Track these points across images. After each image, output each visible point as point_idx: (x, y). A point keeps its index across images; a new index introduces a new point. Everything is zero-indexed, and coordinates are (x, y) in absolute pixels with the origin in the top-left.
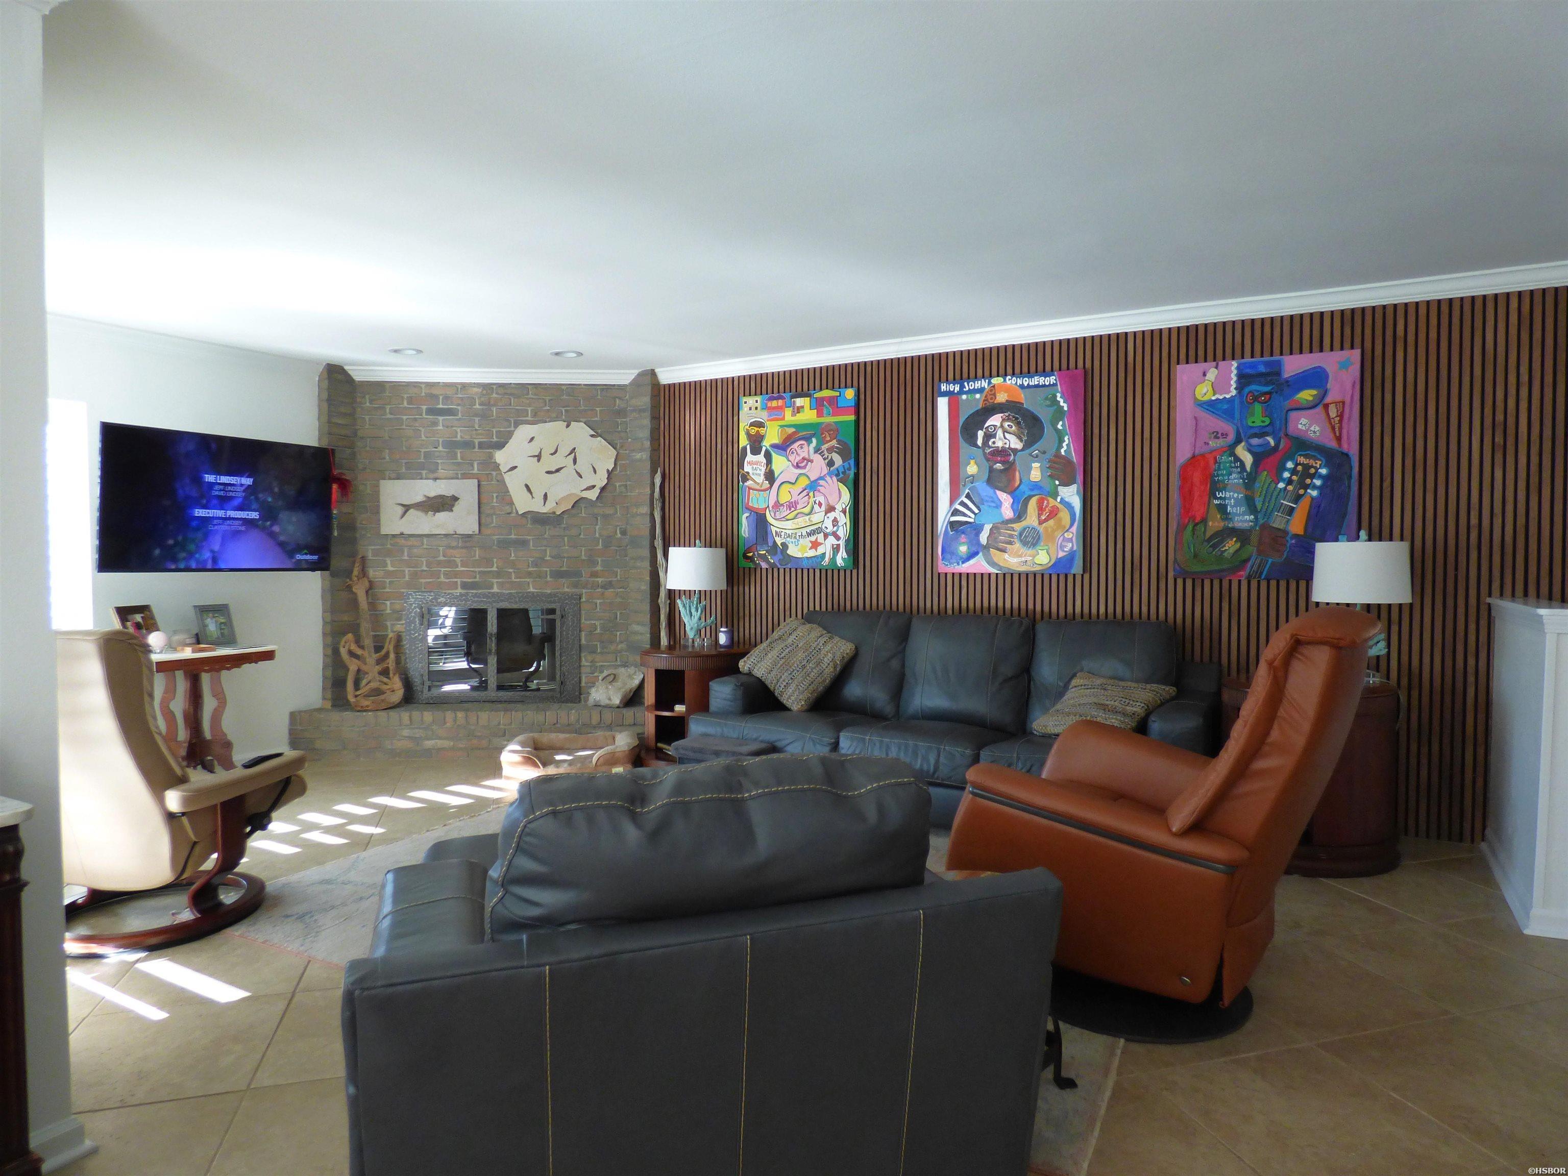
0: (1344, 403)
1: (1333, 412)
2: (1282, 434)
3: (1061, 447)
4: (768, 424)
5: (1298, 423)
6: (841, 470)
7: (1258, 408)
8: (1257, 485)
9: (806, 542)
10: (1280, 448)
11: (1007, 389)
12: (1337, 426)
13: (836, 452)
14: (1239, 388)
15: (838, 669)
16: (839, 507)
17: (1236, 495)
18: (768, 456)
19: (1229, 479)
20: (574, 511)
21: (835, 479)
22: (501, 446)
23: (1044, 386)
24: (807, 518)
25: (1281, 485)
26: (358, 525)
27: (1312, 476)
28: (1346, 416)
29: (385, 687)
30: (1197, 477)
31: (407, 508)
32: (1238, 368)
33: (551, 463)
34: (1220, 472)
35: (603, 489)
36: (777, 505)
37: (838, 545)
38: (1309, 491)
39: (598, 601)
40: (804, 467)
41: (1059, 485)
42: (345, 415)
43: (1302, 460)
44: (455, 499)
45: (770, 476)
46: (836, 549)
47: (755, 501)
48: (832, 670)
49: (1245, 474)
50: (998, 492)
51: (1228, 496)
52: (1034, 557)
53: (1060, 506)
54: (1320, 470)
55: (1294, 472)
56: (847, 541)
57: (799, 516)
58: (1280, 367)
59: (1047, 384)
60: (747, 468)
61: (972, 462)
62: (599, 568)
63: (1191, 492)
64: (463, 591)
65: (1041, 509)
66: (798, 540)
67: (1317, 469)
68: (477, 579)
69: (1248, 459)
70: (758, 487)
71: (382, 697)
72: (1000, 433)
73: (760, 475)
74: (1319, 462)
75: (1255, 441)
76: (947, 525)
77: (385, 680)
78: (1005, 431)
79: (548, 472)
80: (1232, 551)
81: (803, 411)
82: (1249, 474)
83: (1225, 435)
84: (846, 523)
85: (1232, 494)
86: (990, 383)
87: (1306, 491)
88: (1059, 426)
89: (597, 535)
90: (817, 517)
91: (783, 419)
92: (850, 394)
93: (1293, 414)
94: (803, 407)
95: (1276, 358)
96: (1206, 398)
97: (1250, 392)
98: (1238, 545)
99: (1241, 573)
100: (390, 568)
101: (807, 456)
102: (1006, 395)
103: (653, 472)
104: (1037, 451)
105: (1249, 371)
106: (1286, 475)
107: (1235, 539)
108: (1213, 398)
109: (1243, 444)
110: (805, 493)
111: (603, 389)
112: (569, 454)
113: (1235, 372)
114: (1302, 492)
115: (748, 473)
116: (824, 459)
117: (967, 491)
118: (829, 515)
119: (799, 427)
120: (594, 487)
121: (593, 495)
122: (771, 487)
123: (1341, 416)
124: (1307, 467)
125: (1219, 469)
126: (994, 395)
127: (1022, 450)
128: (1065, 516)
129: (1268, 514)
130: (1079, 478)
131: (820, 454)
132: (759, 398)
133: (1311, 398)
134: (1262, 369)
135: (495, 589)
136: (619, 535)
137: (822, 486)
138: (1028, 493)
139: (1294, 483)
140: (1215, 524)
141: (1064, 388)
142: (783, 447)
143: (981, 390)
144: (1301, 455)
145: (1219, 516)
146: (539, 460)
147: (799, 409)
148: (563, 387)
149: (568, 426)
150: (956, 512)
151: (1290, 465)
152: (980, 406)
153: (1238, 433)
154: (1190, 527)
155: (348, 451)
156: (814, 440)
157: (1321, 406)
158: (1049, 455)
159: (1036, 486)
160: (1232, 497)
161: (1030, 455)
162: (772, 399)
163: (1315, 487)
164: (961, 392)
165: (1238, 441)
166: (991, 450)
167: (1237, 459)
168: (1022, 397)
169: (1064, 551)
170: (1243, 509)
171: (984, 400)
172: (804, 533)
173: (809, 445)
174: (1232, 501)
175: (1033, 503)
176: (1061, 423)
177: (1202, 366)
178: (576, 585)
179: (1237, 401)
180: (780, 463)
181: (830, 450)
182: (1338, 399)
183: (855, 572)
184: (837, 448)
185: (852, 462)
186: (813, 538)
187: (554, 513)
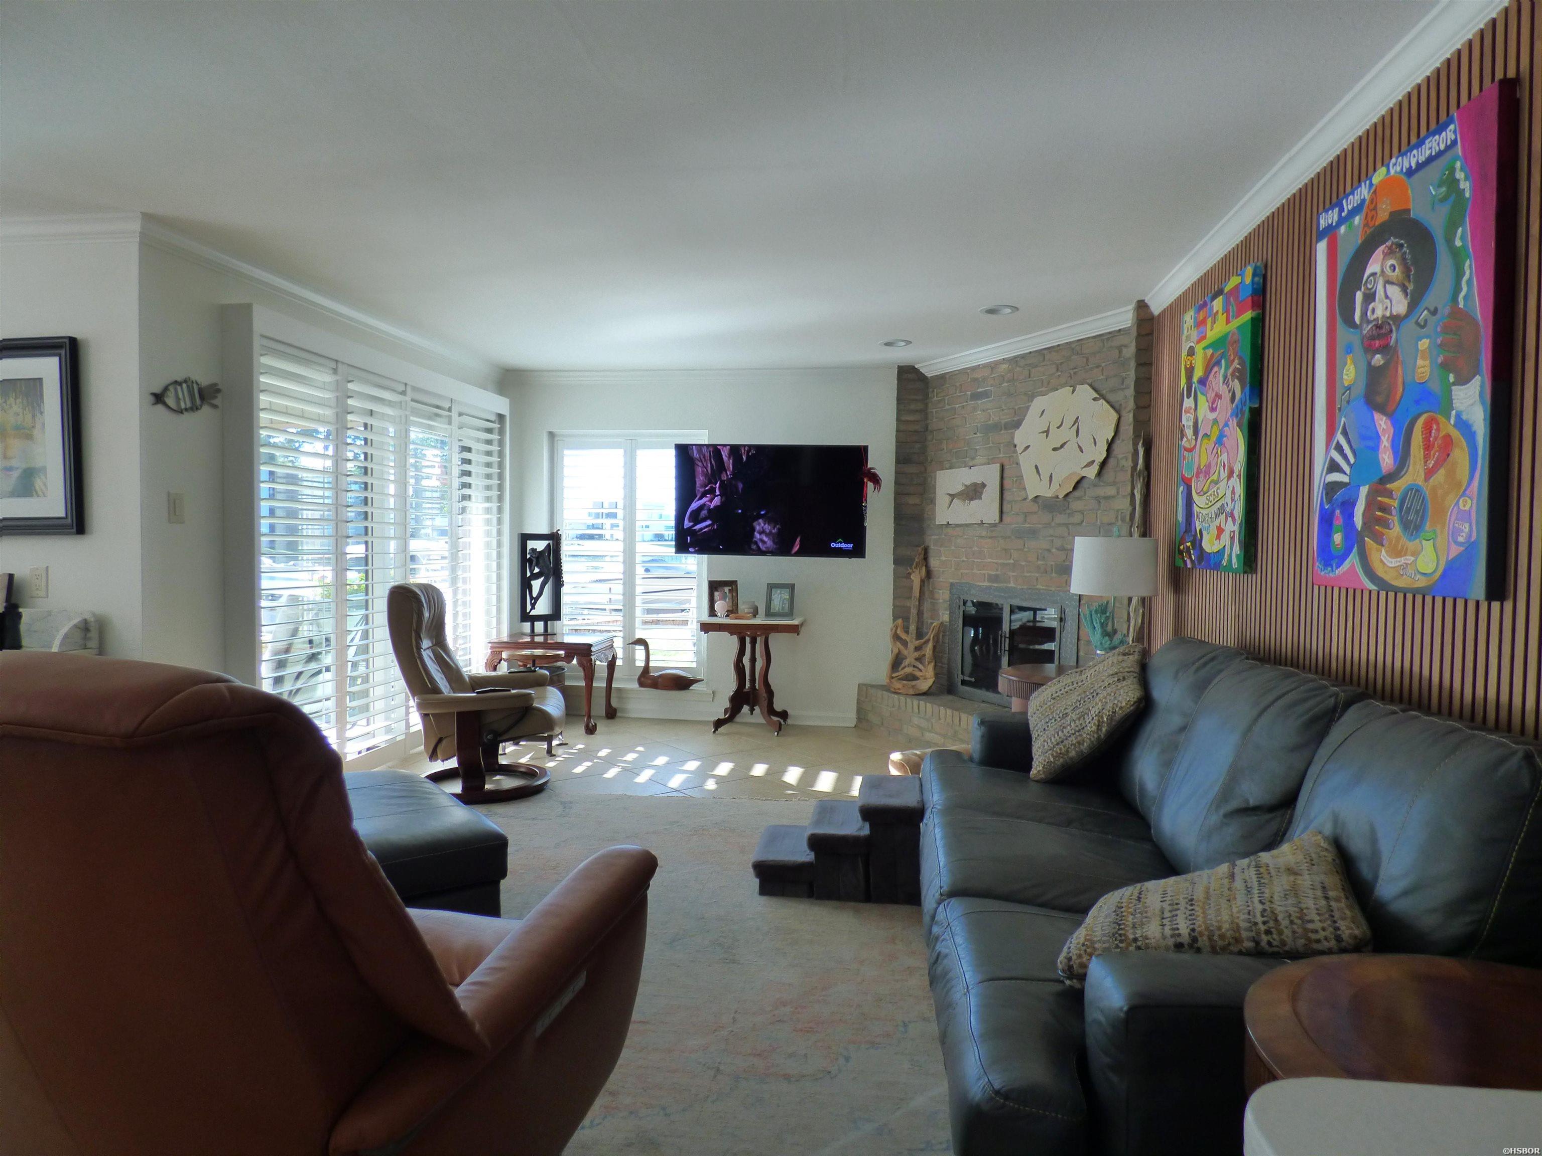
3: (1459, 290)
4: (1197, 348)
11: (1392, 187)
13: (1237, 377)
15: (1104, 729)
16: (1237, 469)
18: (1196, 398)
20: (1077, 493)
21: (1235, 422)
22: (1017, 425)
23: (1439, 154)
24: (1216, 489)
26: (925, 515)
29: (918, 674)
31: (953, 496)
33: (1057, 438)
35: (1103, 464)
36: (1199, 472)
37: (1234, 533)
40: (1216, 408)
41: (1455, 383)
42: (916, 411)
44: (984, 485)
45: (1196, 428)
46: (1233, 539)
47: (1187, 464)
50: (1377, 416)
52: (1418, 556)
53: (1455, 432)
56: (1241, 526)
57: (1211, 486)
59: (1443, 147)
60: (1184, 419)
61: (1349, 359)
64: (989, 584)
65: (1428, 444)
68: (999, 573)
70: (1189, 446)
71: (914, 683)
72: (1380, 287)
73: (1190, 427)
77: (920, 666)
78: (1386, 282)
79: (1055, 449)
81: (1218, 319)
84: (1240, 497)
88: (1458, 241)
90: (1222, 487)
91: (1206, 336)
92: (1248, 274)
94: (1218, 312)
100: (943, 558)
101: (1218, 391)
102: (1389, 200)
110: (1215, 450)
111: (1108, 339)
112: (1073, 426)
115: (1184, 426)
116: (1229, 391)
117: (1343, 420)
118: (1229, 483)
120: (1093, 462)
121: (1092, 472)
122: (1196, 445)
127: (1407, 316)
128: (1462, 455)
130: (1487, 359)
131: (1227, 383)
132: (1193, 313)
135: (1012, 585)
137: (1226, 436)
138: (1413, 410)
141: (1466, 146)
142: (1204, 381)
146: (1047, 436)
147: (1216, 317)
148: (1073, 346)
149: (1073, 391)
150: (1331, 466)
152: (1359, 241)
155: (918, 446)
156: (1223, 363)
158: (1442, 316)
159: (1423, 392)
161: (1417, 323)
162: (1200, 309)
164: (1340, 221)
166: (1370, 327)
168: (1408, 195)
169: (1458, 543)
171: (1364, 226)
173: (1220, 373)
175: (1419, 432)
176: (1460, 231)
181: (1234, 375)
184: (1237, 370)
185: (1248, 390)
187: (1057, 497)
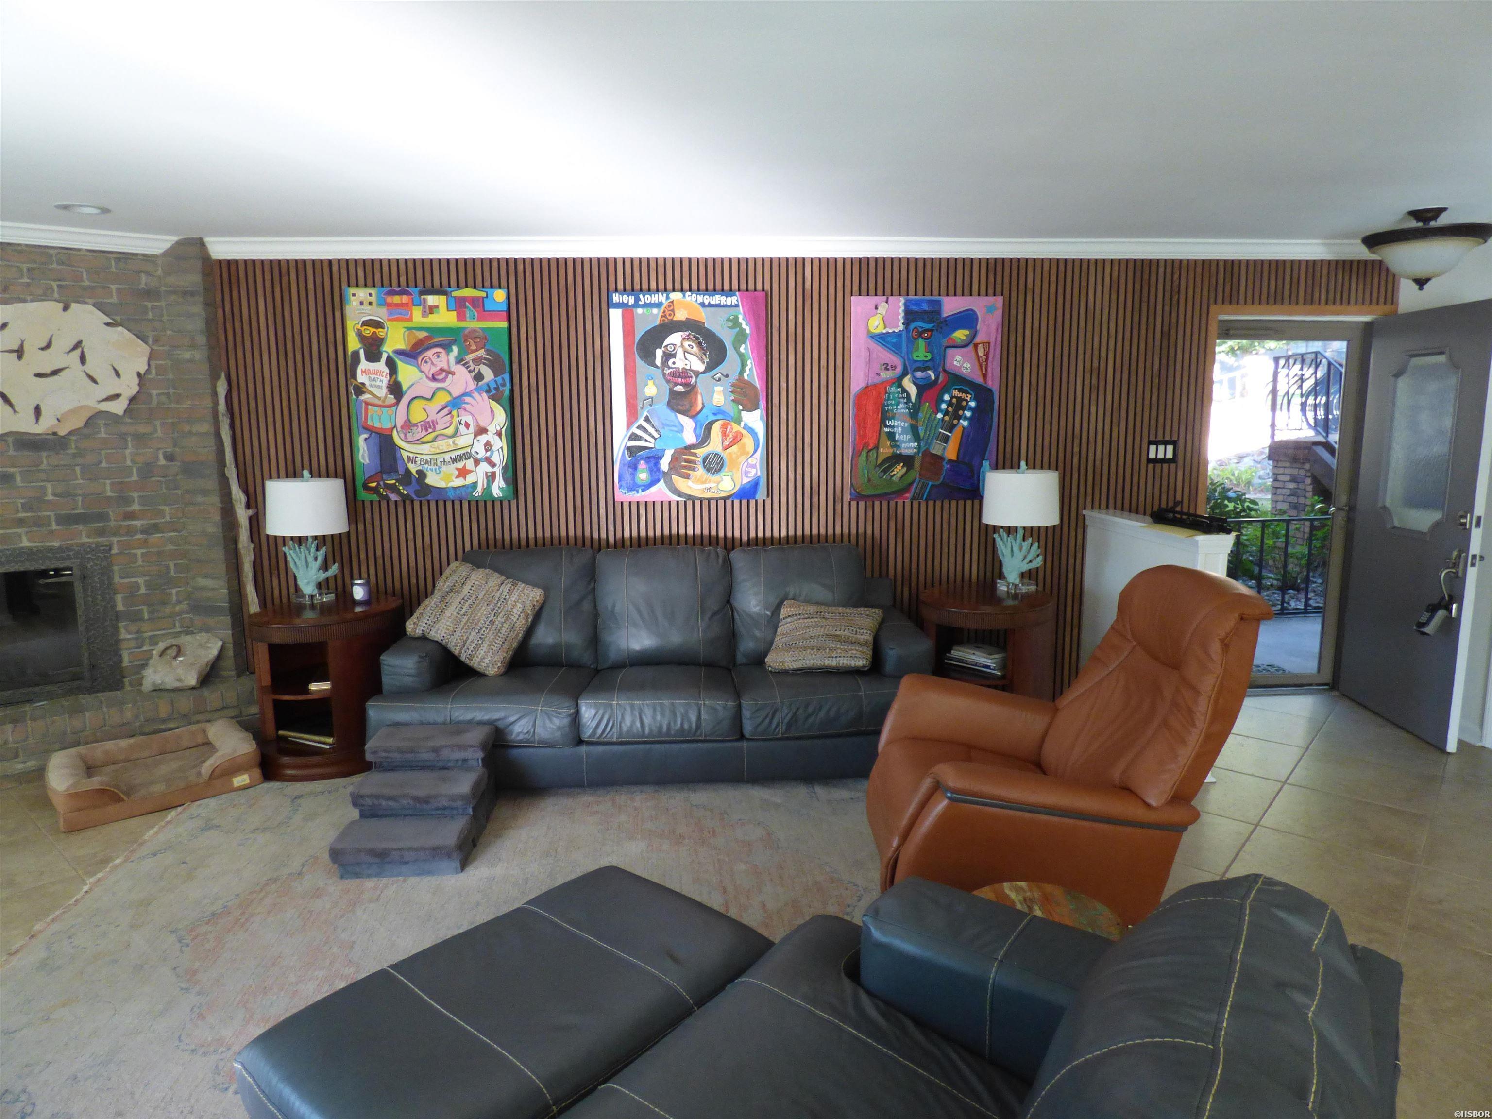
0: (989, 343)
1: (981, 352)
2: (941, 369)
3: (742, 371)
4: (388, 324)
5: (953, 360)
6: (493, 385)
7: (921, 343)
8: (920, 415)
9: (452, 469)
10: (940, 381)
11: (687, 306)
12: (984, 364)
13: (484, 364)
14: (906, 324)
15: (530, 620)
16: (492, 429)
17: (903, 423)
18: (391, 364)
19: (897, 409)
21: (485, 395)
23: (725, 306)
24: (450, 441)
25: (940, 416)
27: (964, 409)
28: (991, 356)
30: (870, 407)
32: (905, 304)
33: (43, 362)
34: (889, 402)
35: (132, 400)
36: (408, 425)
37: (494, 474)
38: (961, 421)
39: (139, 552)
40: (443, 380)
41: (743, 410)
43: (956, 393)
45: (396, 389)
46: (491, 477)
47: (375, 417)
48: (523, 621)
49: (910, 404)
50: (680, 416)
51: (896, 424)
52: (718, 483)
53: (744, 432)
54: (970, 403)
55: (950, 404)
56: (505, 469)
57: (439, 438)
58: (940, 307)
59: (729, 304)
60: (361, 378)
61: (651, 383)
62: (136, 507)
63: (864, 419)
65: (724, 434)
66: (440, 468)
67: (967, 402)
69: (913, 391)
70: (377, 402)
72: (680, 353)
73: (380, 387)
74: (970, 396)
75: (919, 374)
76: (624, 451)
78: (685, 351)
79: (38, 375)
80: (899, 475)
81: (438, 313)
82: (914, 405)
83: (894, 367)
84: (502, 448)
85: (899, 422)
86: (668, 298)
87: (959, 421)
88: (742, 349)
89: (129, 463)
90: (465, 439)
91: (410, 319)
92: (500, 295)
93: (950, 351)
94: (437, 307)
95: (937, 298)
96: (878, 331)
97: (916, 328)
98: (905, 469)
99: (907, 495)
101: (446, 367)
102: (686, 312)
103: (215, 378)
104: (719, 375)
105: (914, 308)
106: (944, 406)
107: (902, 464)
108: (884, 331)
109: (909, 376)
110: (446, 411)
111: (118, 260)
112: (73, 350)
113: (903, 308)
114: (955, 422)
115: (363, 384)
116: (470, 372)
117: (645, 414)
118: (479, 438)
119: (434, 331)
120: (117, 396)
121: (118, 407)
122: (397, 403)
123: (987, 355)
124: (959, 400)
125: (889, 399)
126: (673, 311)
127: (704, 372)
128: (748, 441)
129: (929, 443)
130: (762, 404)
131: (464, 365)
132: (373, 291)
133: (964, 338)
134: (925, 307)
136: (162, 461)
137: (467, 403)
138: (712, 418)
139: (950, 414)
140: (885, 451)
141: (746, 310)
142: (412, 354)
143: (658, 305)
144: (956, 389)
145: (888, 443)
146: (20, 358)
147: (432, 309)
149: (65, 309)
150: (634, 437)
151: (947, 397)
152: (658, 323)
153: (905, 367)
154: (864, 454)
156: (455, 349)
157: (972, 345)
158: (732, 379)
159: (719, 412)
160: (899, 425)
161: (713, 377)
162: (392, 293)
163: (966, 418)
164: (636, 305)
165: (904, 374)
166: (671, 370)
167: (904, 390)
168: (702, 315)
169: (747, 477)
170: (909, 437)
171: (662, 317)
172: (448, 459)
173: (448, 354)
174: (900, 429)
175: (716, 429)
176: (743, 346)
177: (873, 300)
178: (101, 532)
179: (904, 334)
180: (407, 373)
181: (478, 361)
182: (986, 340)
183: (514, 504)
184: (485, 359)
185: (507, 376)
186: (460, 465)
187: (55, 434)
